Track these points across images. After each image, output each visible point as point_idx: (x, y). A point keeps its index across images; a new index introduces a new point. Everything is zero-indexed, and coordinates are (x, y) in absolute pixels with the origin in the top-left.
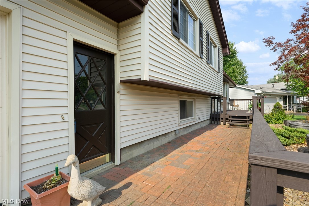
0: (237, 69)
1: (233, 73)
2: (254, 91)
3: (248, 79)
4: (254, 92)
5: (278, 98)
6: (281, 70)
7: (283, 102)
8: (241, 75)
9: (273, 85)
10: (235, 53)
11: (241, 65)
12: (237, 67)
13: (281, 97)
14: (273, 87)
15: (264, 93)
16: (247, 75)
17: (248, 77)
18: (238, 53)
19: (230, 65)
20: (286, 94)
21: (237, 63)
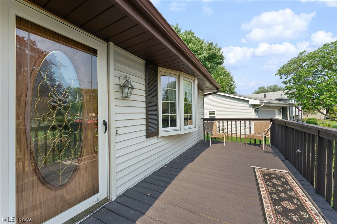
0: (225, 79)
1: (220, 83)
2: (249, 101)
3: (236, 89)
4: (249, 103)
5: (276, 111)
6: (279, 75)
7: (281, 115)
8: (229, 86)
9: (265, 95)
10: (223, 59)
11: (228, 75)
12: (225, 77)
13: (280, 109)
14: (265, 96)
15: (263, 104)
16: (235, 85)
17: (236, 87)
18: (225, 58)
19: (218, 75)
20: (287, 106)
21: (224, 73)
